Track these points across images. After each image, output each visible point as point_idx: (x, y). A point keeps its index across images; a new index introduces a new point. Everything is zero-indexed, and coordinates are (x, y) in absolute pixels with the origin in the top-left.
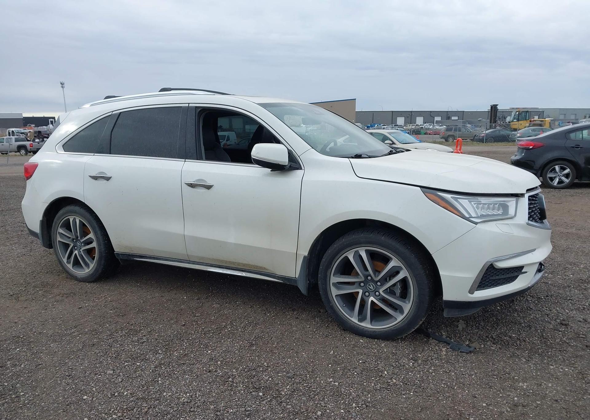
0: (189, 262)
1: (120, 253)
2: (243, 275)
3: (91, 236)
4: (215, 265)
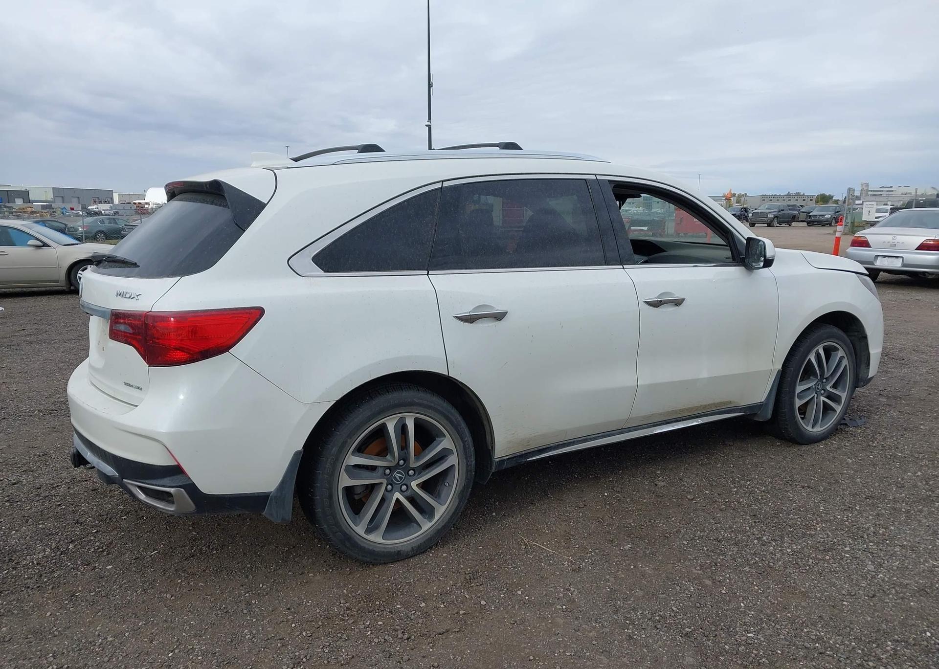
0: (621, 431)
1: (506, 458)
2: (700, 423)
3: (446, 443)
4: (660, 423)
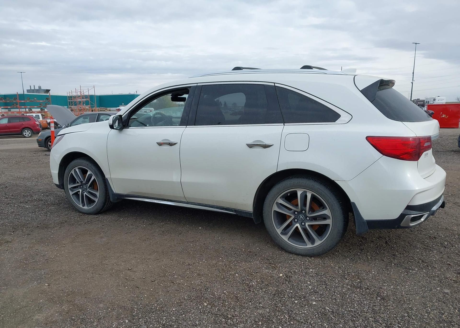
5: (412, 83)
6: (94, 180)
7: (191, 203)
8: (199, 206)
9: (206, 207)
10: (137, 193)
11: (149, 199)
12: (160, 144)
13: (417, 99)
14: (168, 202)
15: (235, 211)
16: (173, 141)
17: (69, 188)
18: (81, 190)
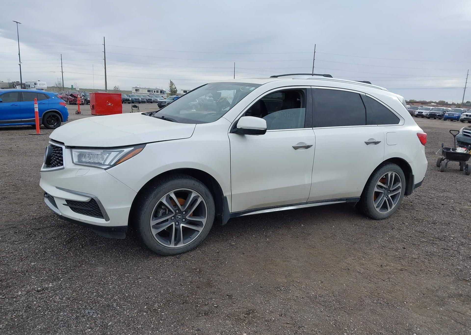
5: (20, 65)
6: (202, 203)
7: (309, 202)
8: (316, 204)
9: (322, 203)
10: (258, 205)
11: (269, 210)
12: (296, 148)
13: (17, 82)
14: (289, 207)
15: (347, 199)
16: (308, 144)
17: (151, 225)
18: (174, 222)
